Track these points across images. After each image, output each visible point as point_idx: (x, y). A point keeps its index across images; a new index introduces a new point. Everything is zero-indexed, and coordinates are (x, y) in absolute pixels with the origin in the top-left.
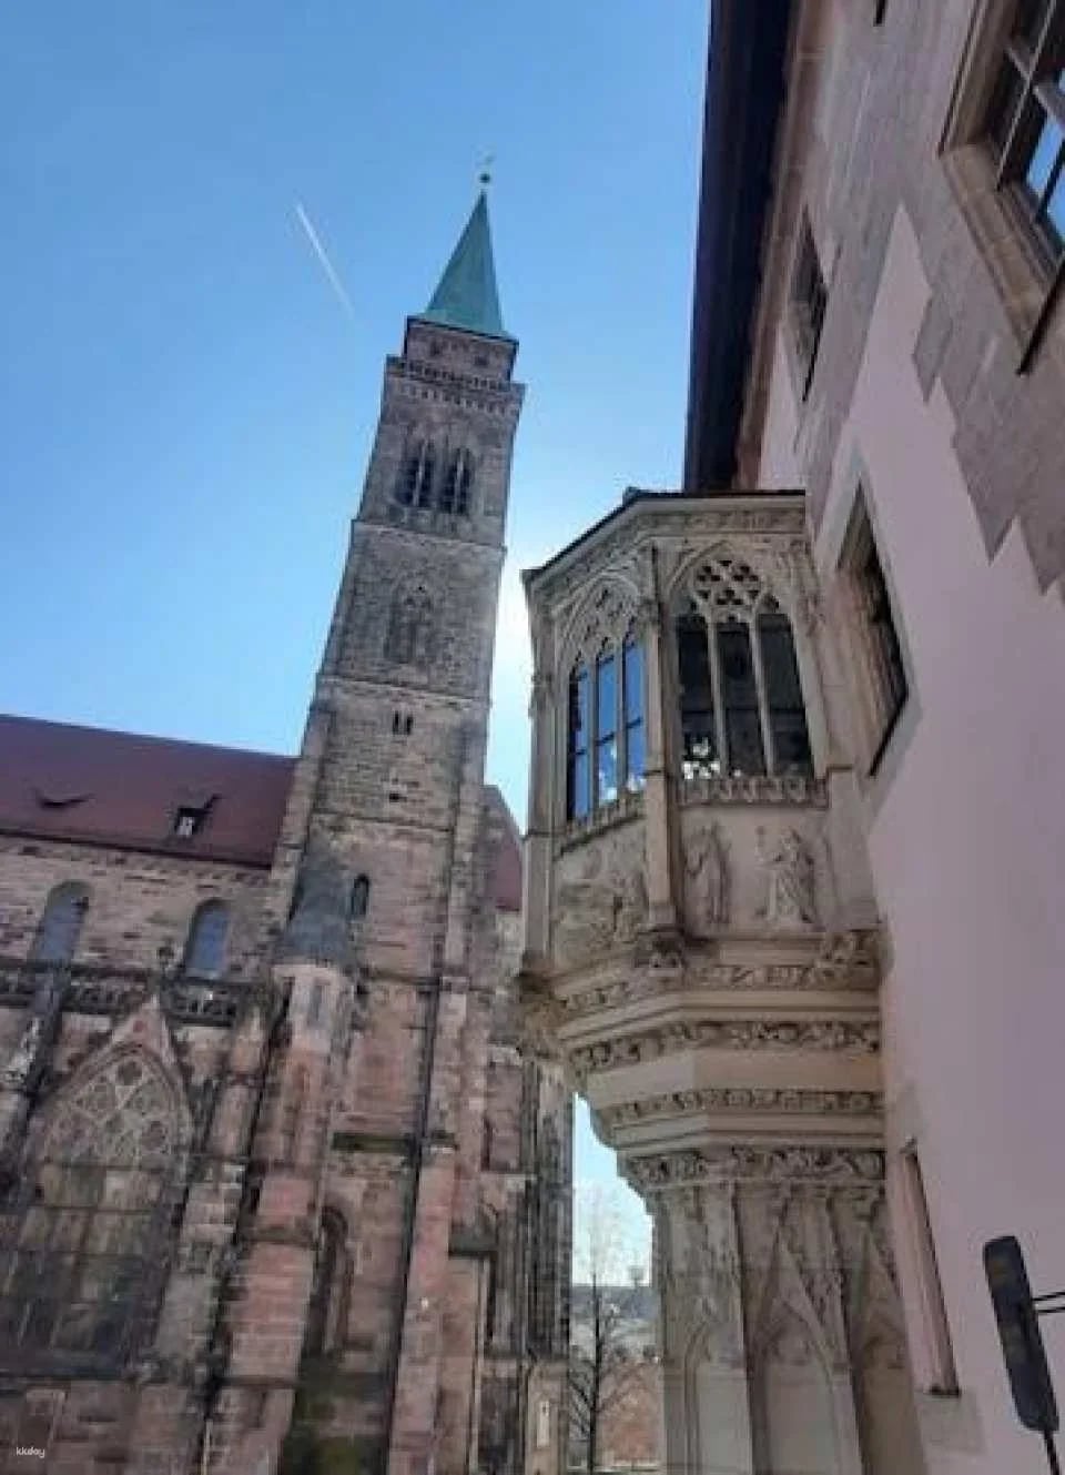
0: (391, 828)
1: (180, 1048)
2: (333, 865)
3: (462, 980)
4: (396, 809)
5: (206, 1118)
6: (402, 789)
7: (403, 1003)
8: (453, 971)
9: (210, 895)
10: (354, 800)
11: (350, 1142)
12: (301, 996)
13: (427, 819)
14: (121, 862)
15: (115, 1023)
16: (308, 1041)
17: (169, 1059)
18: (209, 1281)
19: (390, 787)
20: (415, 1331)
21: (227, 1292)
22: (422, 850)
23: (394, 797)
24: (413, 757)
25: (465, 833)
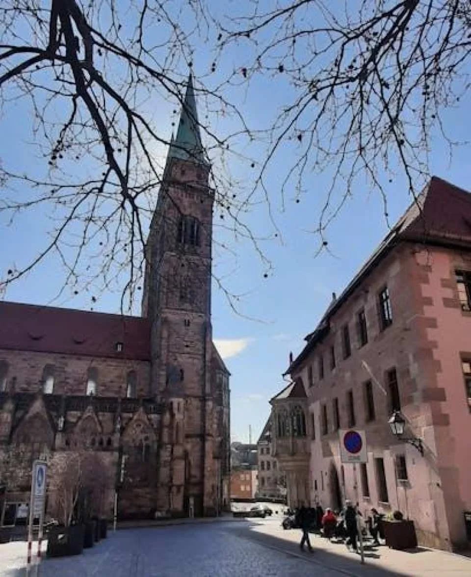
0: (187, 356)
1: (149, 420)
2: (175, 368)
3: (211, 398)
4: (188, 350)
5: (160, 435)
6: (189, 344)
7: (196, 403)
8: (209, 395)
9: (131, 369)
10: (176, 348)
11: (188, 436)
12: (175, 406)
13: (196, 352)
14: (105, 361)
15: (134, 415)
16: (178, 417)
17: (147, 422)
18: (168, 468)
19: (185, 344)
20: (206, 473)
21: (171, 469)
22: (196, 361)
23: (187, 346)
24: (190, 333)
25: (208, 357)
